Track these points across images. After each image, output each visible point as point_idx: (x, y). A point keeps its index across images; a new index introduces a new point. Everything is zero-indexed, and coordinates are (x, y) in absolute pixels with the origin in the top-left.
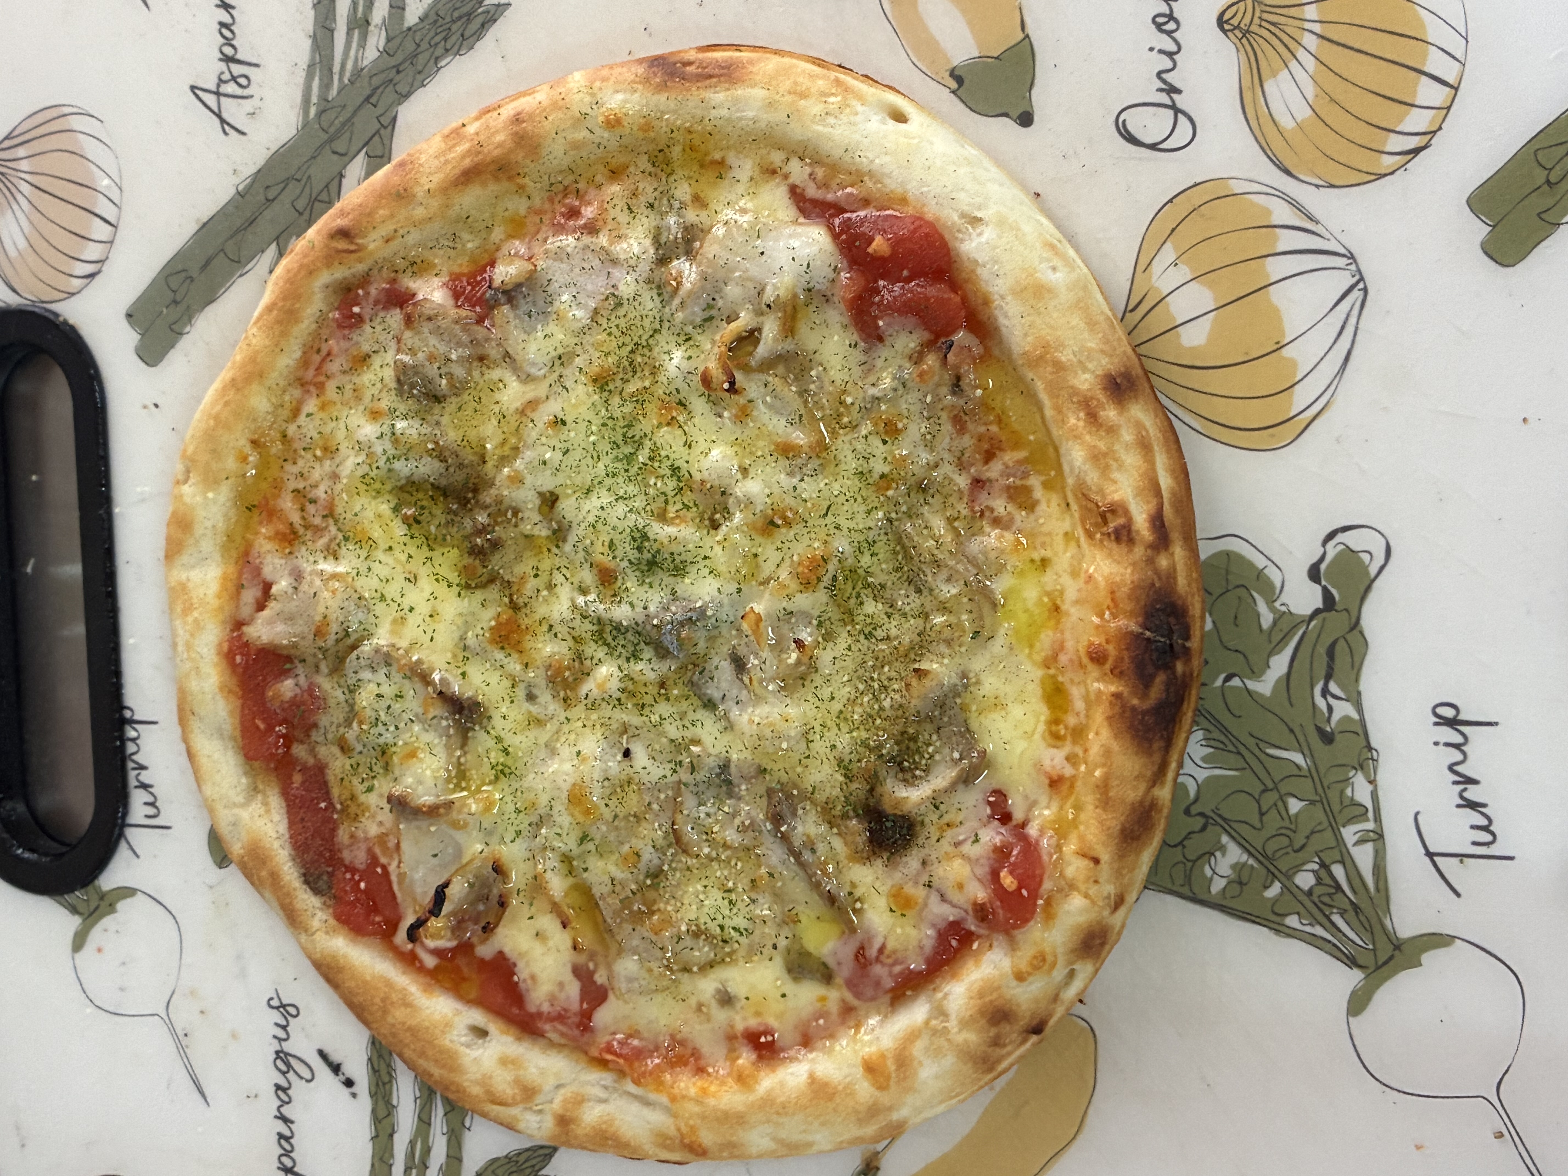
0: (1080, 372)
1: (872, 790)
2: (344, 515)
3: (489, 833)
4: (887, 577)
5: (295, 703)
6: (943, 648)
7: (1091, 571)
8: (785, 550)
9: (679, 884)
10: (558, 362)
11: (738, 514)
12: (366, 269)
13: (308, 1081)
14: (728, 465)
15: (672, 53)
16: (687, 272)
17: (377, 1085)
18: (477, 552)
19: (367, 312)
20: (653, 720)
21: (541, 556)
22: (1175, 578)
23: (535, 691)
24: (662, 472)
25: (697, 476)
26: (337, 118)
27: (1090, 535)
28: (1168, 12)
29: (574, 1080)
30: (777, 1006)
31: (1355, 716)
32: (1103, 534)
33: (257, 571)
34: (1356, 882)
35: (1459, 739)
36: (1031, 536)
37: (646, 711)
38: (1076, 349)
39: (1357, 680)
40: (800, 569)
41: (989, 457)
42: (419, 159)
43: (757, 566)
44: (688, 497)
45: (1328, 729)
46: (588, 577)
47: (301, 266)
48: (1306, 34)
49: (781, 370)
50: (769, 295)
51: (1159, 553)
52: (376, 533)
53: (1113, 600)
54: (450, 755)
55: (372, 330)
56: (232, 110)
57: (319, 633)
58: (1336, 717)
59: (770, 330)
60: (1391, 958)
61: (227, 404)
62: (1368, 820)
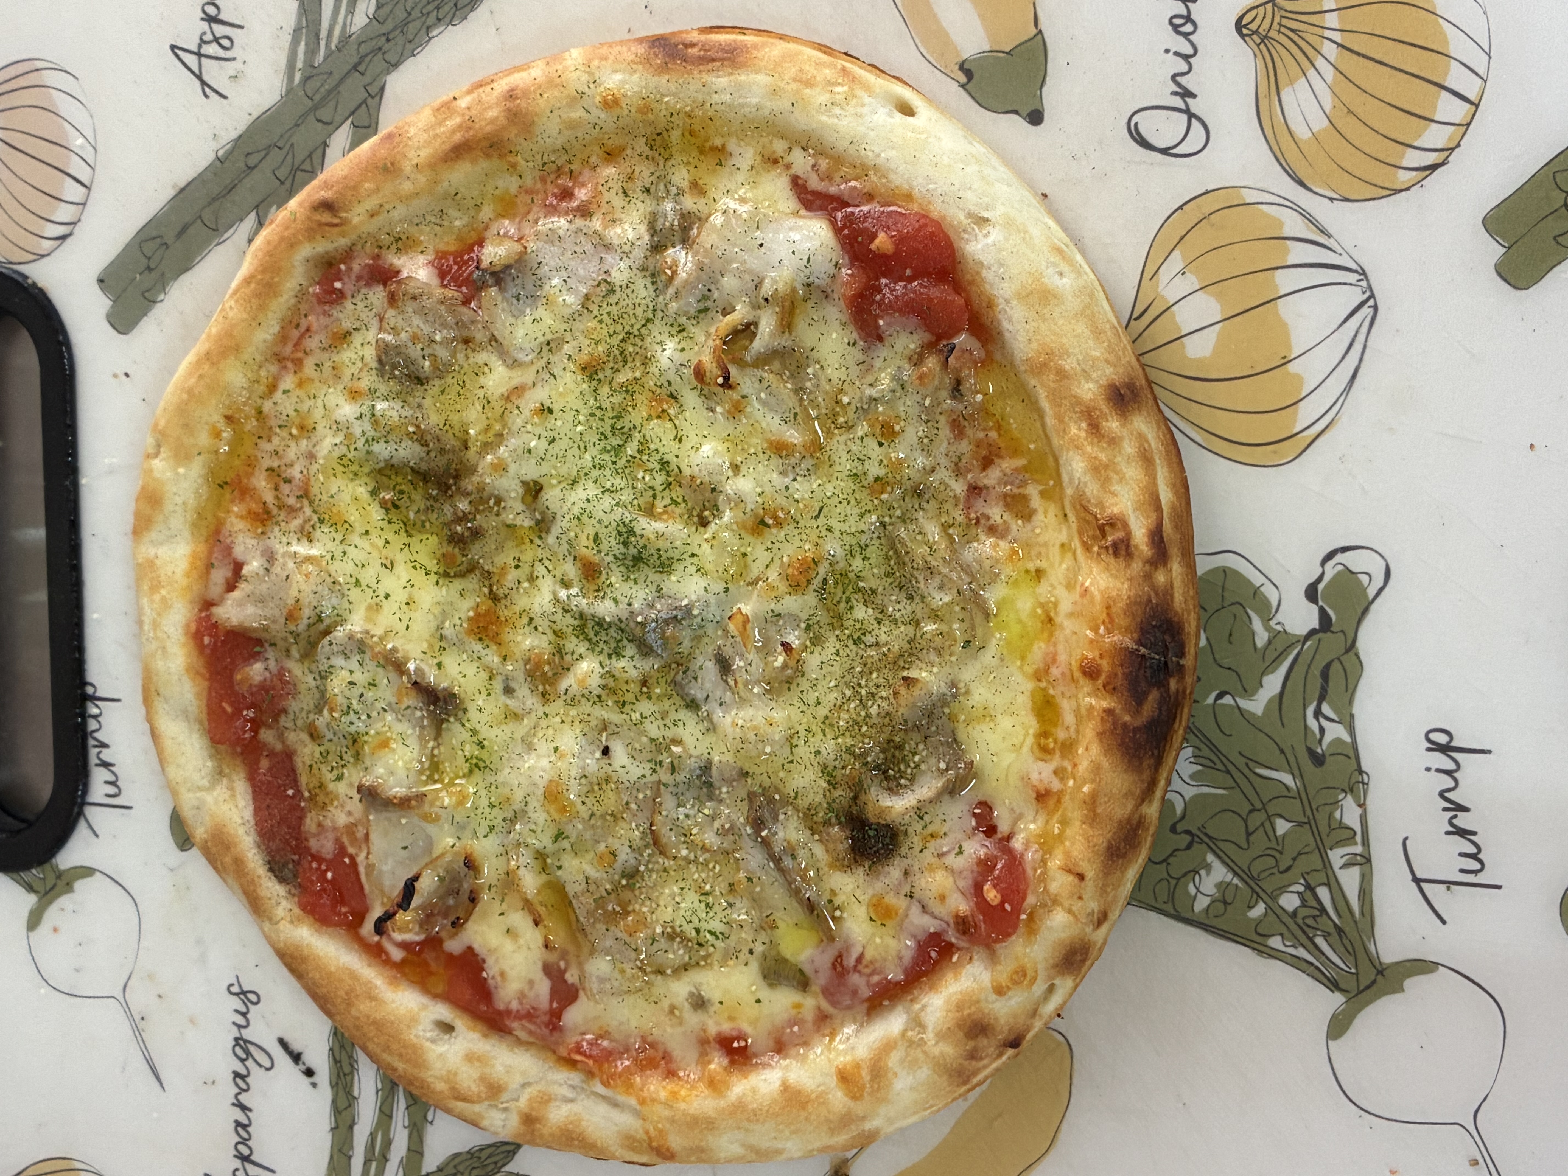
0: (1083, 382)
1: (855, 798)
2: (320, 496)
3: (462, 827)
4: (878, 582)
5: (264, 687)
6: (933, 657)
7: (1087, 584)
8: (775, 551)
9: (655, 885)
10: (545, 349)
11: (728, 512)
12: (349, 244)
13: (268, 1069)
14: (720, 461)
15: (673, 34)
16: (683, 261)
17: (338, 1075)
18: (456, 540)
19: (349, 289)
20: (634, 718)
21: (523, 547)
22: (1172, 596)
23: (513, 685)
24: (650, 465)
25: (687, 471)
26: (322, 85)
27: (1087, 548)
28: (1185, 13)
29: (541, 1079)
30: (752, 1011)
31: (1347, 738)
32: (1100, 547)
33: (228, 550)
34: (1341, 904)
35: (1451, 766)
36: (1027, 546)
37: (627, 708)
38: (1081, 358)
39: (1351, 702)
40: (790, 571)
41: (987, 463)
42: (407, 132)
43: (746, 566)
44: (677, 493)
45: (1319, 751)
46: (571, 570)
47: (282, 239)
48: (1326, 41)
49: (776, 365)
50: (767, 289)
51: (1156, 568)
52: (353, 517)
53: (1108, 614)
54: (423, 746)
55: (353, 307)
56: (213, 72)
57: (290, 617)
58: (1328, 739)
59: (767, 324)
60: (1374, 982)
61: (201, 377)
62: (1356, 844)
